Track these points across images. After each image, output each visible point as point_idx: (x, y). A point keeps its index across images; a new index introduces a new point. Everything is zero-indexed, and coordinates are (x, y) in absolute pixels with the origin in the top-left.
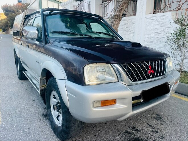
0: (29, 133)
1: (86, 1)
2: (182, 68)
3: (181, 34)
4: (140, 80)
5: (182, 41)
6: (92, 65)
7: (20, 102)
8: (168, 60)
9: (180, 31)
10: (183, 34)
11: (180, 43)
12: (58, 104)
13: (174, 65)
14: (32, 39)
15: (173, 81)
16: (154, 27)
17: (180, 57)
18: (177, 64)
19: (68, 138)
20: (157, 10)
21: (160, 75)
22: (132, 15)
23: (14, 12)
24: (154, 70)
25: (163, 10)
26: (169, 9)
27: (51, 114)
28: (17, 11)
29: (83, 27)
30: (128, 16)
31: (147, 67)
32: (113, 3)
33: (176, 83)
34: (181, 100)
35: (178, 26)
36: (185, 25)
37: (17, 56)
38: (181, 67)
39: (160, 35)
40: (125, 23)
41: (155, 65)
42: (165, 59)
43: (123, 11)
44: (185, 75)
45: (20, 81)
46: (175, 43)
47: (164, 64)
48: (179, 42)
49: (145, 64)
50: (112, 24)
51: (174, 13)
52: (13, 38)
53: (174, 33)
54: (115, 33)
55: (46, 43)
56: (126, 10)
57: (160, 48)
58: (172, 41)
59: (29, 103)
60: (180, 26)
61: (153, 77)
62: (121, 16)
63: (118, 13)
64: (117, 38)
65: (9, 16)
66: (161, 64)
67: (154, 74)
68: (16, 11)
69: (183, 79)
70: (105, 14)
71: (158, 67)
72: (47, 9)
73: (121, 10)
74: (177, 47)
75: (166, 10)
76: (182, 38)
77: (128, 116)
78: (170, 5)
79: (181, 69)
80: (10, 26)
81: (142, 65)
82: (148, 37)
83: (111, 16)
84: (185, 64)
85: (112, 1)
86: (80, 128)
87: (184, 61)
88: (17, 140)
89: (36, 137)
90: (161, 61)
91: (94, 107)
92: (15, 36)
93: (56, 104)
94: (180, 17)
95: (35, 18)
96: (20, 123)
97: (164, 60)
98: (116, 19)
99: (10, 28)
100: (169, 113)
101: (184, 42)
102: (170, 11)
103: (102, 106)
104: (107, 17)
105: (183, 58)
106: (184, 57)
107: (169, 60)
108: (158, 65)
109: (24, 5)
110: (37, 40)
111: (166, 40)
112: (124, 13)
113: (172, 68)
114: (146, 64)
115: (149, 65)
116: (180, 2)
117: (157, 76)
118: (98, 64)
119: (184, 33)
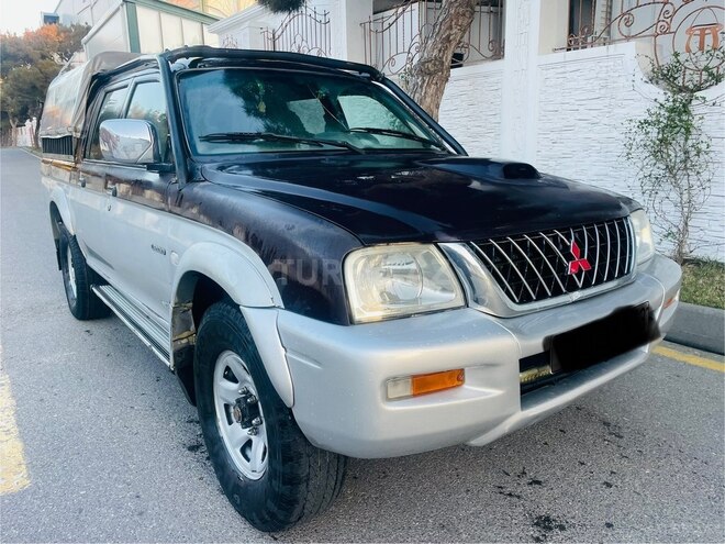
0: (141, 514)
1: (309, 12)
2: (686, 249)
3: (676, 121)
4: (542, 296)
5: (678, 149)
6: (370, 251)
7: (91, 403)
8: (634, 221)
9: (672, 110)
10: (681, 121)
11: (673, 155)
12: (245, 398)
13: (657, 239)
14: (134, 164)
15: (657, 297)
16: (573, 101)
17: (674, 209)
18: (666, 236)
19: (293, 519)
20: (580, 37)
21: (611, 278)
22: (487, 59)
23: (31, 61)
24: (591, 260)
25: (604, 35)
26: (625, 30)
27: (220, 439)
28: (43, 57)
29: (309, 112)
30: (475, 62)
31: (565, 249)
32: (416, 13)
33: (669, 302)
34: (690, 365)
35: (662, 92)
36: (687, 88)
37: (65, 231)
38: (681, 244)
39: (597, 128)
40: (465, 88)
41: (592, 243)
42: (626, 218)
43: (454, 43)
44: (696, 275)
45: (81, 323)
46: (655, 156)
47: (623, 236)
48: (670, 152)
49: (555, 239)
50: (417, 95)
51: (645, 46)
52: (43, 161)
53: (650, 119)
54: (434, 129)
55: (191, 177)
56: (465, 39)
57: (602, 177)
58: (641, 149)
59: (126, 403)
60: (669, 94)
61: (587, 285)
62: (447, 63)
63: (436, 52)
64: (444, 149)
65: (10, 77)
66: (613, 238)
67: (590, 274)
68: (36, 55)
69: (692, 289)
70: (387, 58)
71: (604, 249)
72: (183, 52)
73: (448, 40)
74: (662, 172)
75: (616, 34)
76: (680, 139)
77: (506, 427)
78: (627, 16)
79: (680, 253)
80: (14, 116)
81: (547, 243)
82: (553, 136)
83: (408, 66)
84: (693, 234)
85: (409, 9)
86: (333, 483)
87: (689, 224)
88: (98, 540)
89: (170, 527)
90: (612, 228)
91: (388, 399)
92: (51, 155)
93: (238, 401)
94: (666, 59)
95: (137, 84)
96: (101, 479)
97: (622, 222)
98: (430, 74)
99: (14, 122)
100: (648, 417)
101: (686, 152)
102: (628, 38)
103: (414, 396)
104: (394, 70)
105: (686, 210)
106: (688, 209)
107: (641, 219)
108: (603, 240)
109: (66, 31)
110: (150, 167)
111: (620, 149)
112: (458, 51)
113: (652, 251)
114: (562, 240)
115: (571, 244)
116: (665, 4)
117: (600, 281)
118: (394, 248)
119: (684, 118)
